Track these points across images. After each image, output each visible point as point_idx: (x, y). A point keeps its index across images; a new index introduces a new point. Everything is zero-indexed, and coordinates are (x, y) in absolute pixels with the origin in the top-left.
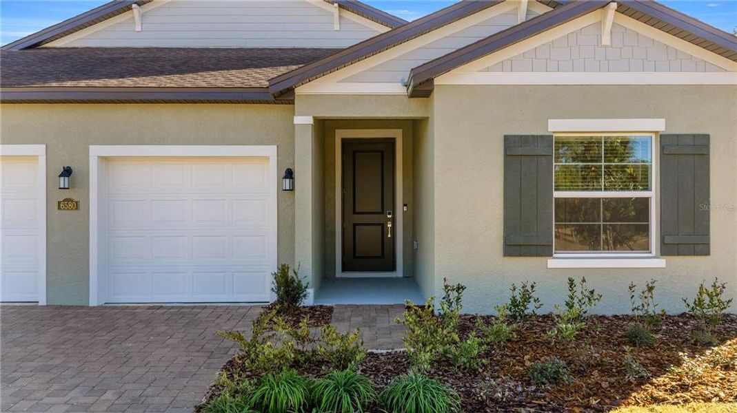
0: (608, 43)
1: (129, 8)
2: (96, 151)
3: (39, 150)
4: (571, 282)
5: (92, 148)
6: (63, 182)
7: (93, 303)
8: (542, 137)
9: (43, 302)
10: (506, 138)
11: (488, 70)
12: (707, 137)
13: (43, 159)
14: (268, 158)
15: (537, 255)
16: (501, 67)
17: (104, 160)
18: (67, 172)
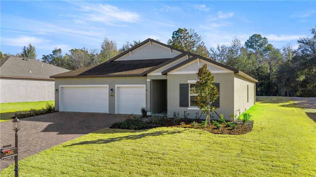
0: (199, 65)
1: (129, 52)
2: (116, 86)
3: (108, 86)
4: (185, 112)
5: (116, 85)
6: (111, 91)
7: (116, 113)
8: (186, 84)
9: (108, 113)
10: (180, 84)
11: (177, 71)
12: (219, 84)
13: (108, 87)
14: (144, 87)
15: (185, 107)
16: (179, 71)
17: (118, 87)
18: (112, 90)
